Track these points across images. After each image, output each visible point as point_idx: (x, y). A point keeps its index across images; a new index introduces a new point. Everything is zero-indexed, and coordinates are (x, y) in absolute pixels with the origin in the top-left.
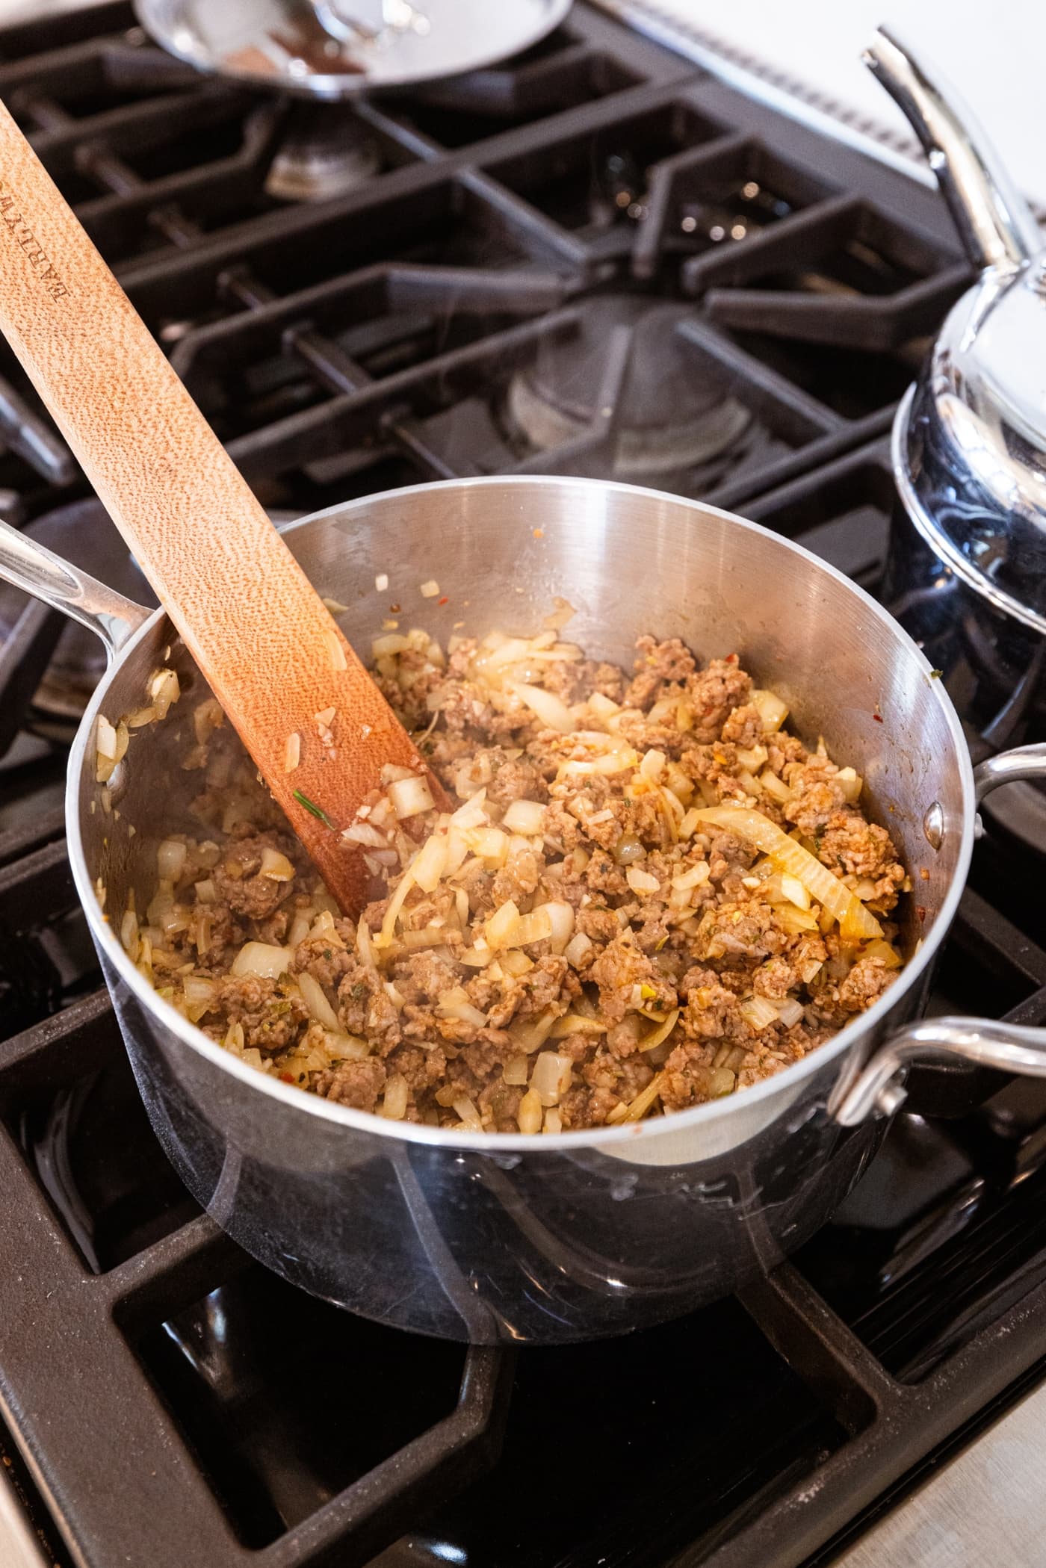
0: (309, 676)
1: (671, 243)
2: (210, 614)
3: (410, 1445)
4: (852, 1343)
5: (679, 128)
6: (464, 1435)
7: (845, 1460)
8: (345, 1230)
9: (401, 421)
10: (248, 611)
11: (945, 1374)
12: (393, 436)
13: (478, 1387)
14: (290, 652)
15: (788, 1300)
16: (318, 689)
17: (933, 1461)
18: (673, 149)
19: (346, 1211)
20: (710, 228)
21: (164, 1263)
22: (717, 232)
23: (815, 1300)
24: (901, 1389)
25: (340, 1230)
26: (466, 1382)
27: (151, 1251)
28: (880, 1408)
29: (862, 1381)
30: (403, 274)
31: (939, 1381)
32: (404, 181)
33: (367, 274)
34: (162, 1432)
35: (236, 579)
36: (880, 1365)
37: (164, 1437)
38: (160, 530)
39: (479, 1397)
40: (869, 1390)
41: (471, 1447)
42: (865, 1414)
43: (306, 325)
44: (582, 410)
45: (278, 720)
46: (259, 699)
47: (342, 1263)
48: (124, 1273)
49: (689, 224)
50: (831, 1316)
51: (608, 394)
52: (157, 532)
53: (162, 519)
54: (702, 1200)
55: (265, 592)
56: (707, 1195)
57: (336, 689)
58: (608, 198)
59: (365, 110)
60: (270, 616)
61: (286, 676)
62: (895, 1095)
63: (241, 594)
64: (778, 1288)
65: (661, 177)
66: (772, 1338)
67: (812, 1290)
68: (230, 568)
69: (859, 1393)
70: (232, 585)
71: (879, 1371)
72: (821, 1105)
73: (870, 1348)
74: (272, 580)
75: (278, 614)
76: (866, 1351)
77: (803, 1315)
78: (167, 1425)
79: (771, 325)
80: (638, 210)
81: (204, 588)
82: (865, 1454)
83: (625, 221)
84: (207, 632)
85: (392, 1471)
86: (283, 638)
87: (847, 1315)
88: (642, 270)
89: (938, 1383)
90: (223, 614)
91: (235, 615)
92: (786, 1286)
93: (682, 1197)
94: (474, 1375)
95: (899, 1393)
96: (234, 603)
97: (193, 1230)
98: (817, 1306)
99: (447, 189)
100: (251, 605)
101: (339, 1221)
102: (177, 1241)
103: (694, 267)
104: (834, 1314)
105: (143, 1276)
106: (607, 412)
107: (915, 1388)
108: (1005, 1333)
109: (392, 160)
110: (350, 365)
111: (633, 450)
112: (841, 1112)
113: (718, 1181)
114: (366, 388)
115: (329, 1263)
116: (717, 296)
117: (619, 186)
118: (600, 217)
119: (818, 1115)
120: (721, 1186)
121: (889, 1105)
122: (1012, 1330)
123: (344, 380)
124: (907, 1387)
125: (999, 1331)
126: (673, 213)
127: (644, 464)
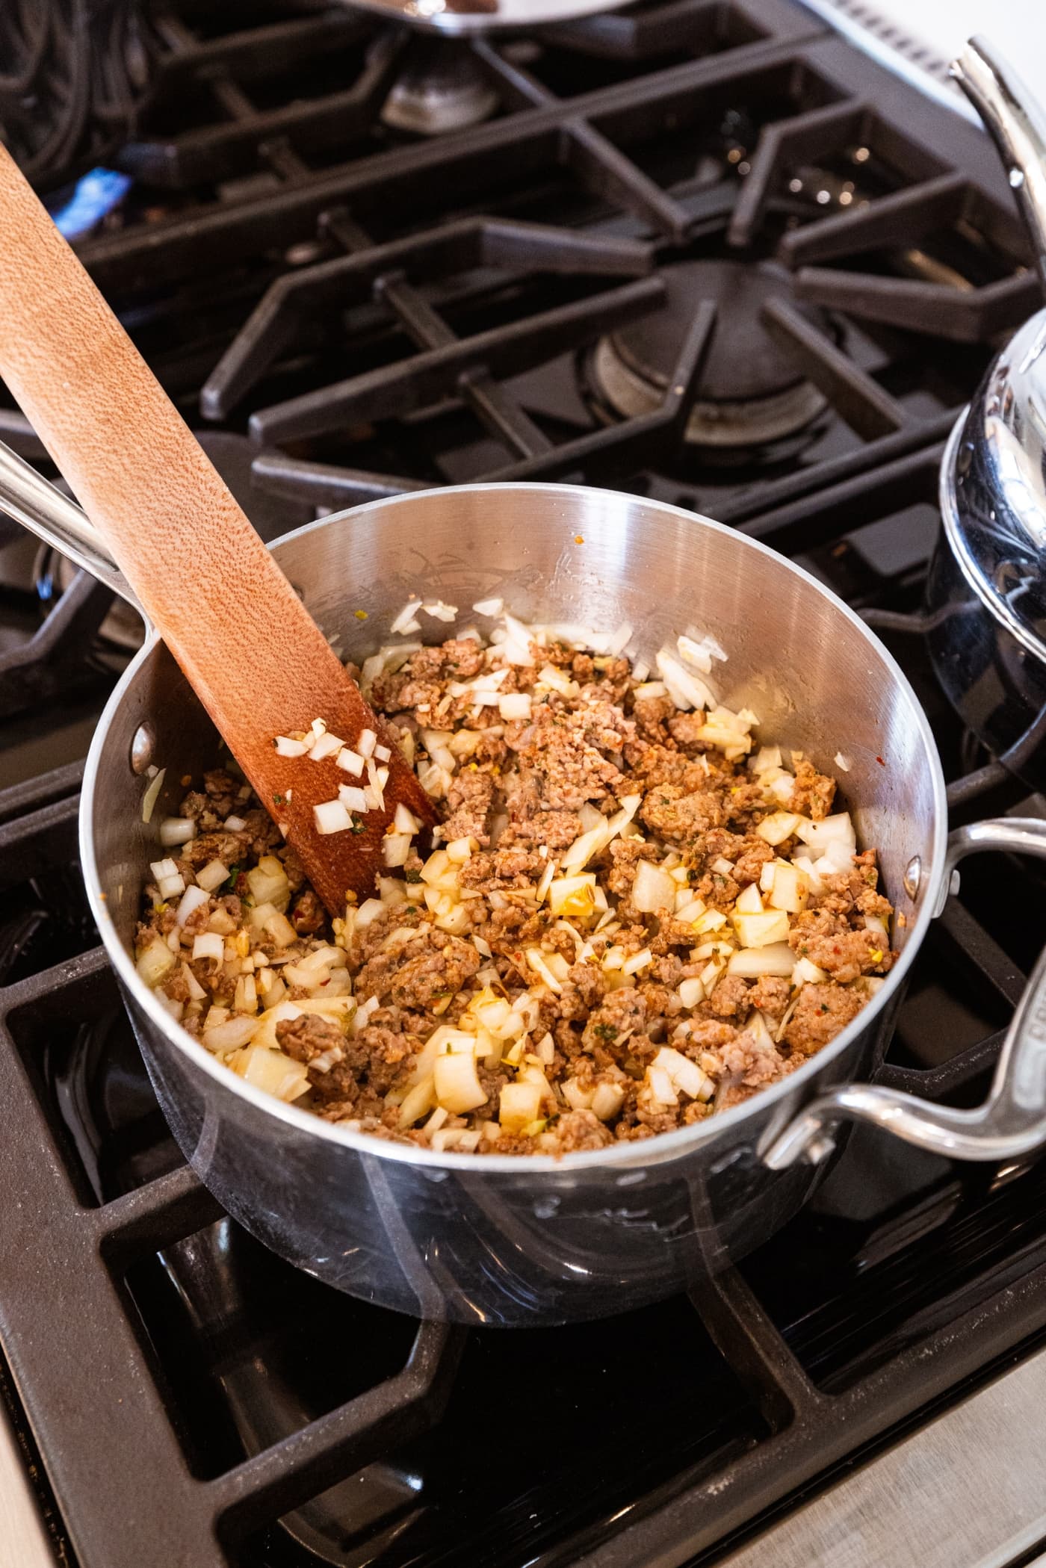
1: (776, 203)
3: (356, 1400)
4: (780, 1349)
5: (796, 87)
6: (406, 1396)
7: (757, 1460)
8: (297, 1207)
9: (477, 382)
11: (864, 1388)
12: (467, 394)
13: (425, 1353)
15: (727, 1301)
17: (850, 1463)
18: (792, 110)
19: (296, 1193)
20: (816, 194)
21: (152, 1205)
22: (824, 197)
23: (752, 1304)
24: (819, 1397)
25: (292, 1206)
26: (415, 1347)
27: (141, 1192)
28: (799, 1414)
29: (785, 1386)
30: (494, 227)
31: (857, 1395)
32: (515, 128)
33: (463, 225)
34: (132, 1363)
36: (803, 1373)
37: (133, 1367)
39: (425, 1362)
40: (790, 1395)
41: (413, 1408)
42: (784, 1415)
43: (397, 274)
44: (661, 378)
47: (296, 1232)
48: (114, 1209)
49: (796, 185)
50: (765, 1321)
51: (683, 372)
54: (626, 1224)
56: (629, 1220)
58: (720, 155)
59: (483, 48)
62: (822, 1146)
64: (718, 1289)
65: (771, 136)
66: (711, 1331)
67: (751, 1295)
69: (781, 1396)
71: (802, 1378)
72: (747, 1150)
73: (796, 1355)
76: (793, 1358)
77: (738, 1317)
78: (137, 1357)
79: (859, 307)
80: (745, 167)
82: (778, 1455)
83: (733, 176)
85: (335, 1423)
87: (779, 1319)
88: (737, 239)
89: (856, 1395)
92: (726, 1288)
93: (605, 1220)
94: (423, 1341)
95: (818, 1401)
97: (182, 1176)
98: (752, 1310)
99: (553, 137)
101: (291, 1198)
102: (166, 1185)
103: (796, 237)
104: (768, 1320)
105: (132, 1216)
106: (680, 390)
107: (833, 1398)
108: (927, 1355)
109: (508, 103)
110: (435, 319)
111: (708, 422)
112: (770, 1154)
113: (640, 1208)
114: (445, 347)
115: (284, 1231)
116: (807, 275)
117: (732, 142)
118: (708, 172)
119: (744, 1157)
120: (645, 1213)
121: (817, 1154)
122: (934, 1353)
123: (428, 334)
124: (826, 1397)
125: (922, 1352)
126: (780, 174)
127: (719, 437)
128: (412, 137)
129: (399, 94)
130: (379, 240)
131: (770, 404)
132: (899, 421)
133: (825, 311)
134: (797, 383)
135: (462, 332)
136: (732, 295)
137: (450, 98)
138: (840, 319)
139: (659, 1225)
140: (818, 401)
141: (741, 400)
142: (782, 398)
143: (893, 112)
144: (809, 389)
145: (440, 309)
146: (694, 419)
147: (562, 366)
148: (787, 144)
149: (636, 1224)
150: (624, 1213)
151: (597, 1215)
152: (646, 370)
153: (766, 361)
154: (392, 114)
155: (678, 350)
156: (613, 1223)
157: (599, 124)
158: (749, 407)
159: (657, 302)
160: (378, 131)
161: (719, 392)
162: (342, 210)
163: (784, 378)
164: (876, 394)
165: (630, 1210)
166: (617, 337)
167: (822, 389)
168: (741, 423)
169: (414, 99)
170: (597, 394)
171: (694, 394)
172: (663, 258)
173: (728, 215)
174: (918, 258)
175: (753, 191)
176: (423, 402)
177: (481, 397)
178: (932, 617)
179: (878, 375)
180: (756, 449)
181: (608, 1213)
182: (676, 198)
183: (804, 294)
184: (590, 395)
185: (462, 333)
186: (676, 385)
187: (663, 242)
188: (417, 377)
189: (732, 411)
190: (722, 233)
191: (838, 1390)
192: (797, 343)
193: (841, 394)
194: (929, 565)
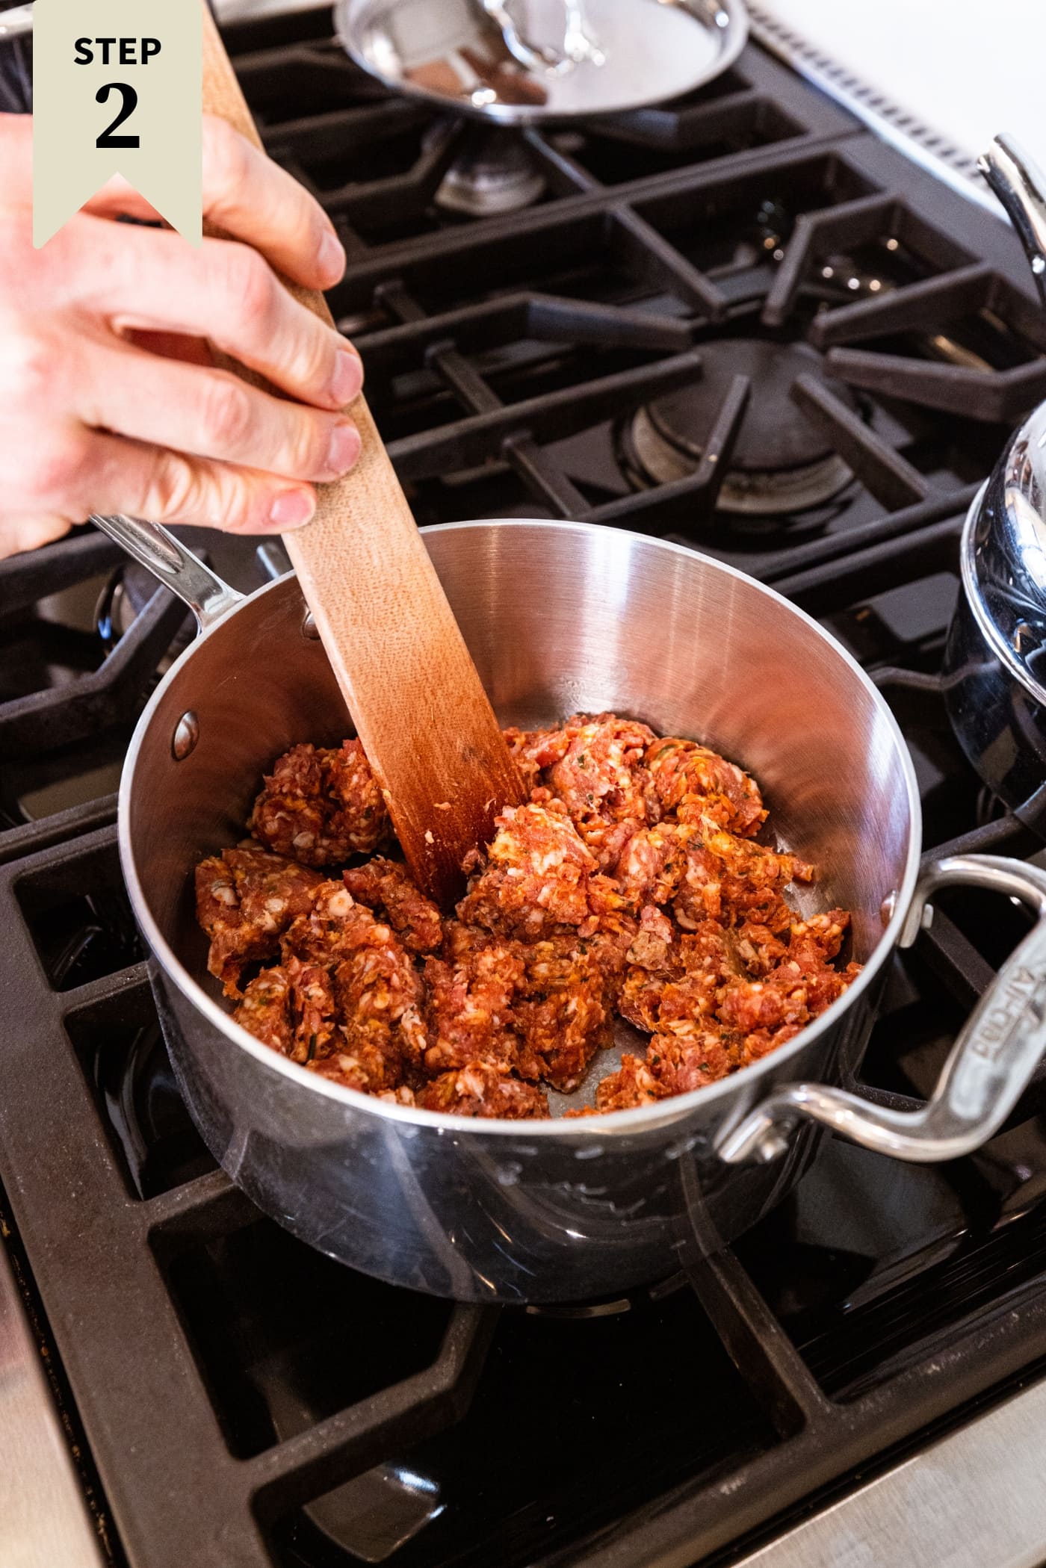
0: (422, 668)
1: (806, 288)
2: (349, 617)
4: (793, 1360)
5: (830, 180)
6: (434, 1388)
7: (768, 1464)
9: (522, 445)
10: (382, 614)
11: (873, 1400)
12: (511, 456)
14: (411, 648)
16: (427, 679)
18: (827, 201)
22: (854, 283)
23: (765, 1315)
24: (830, 1406)
28: (810, 1421)
29: (796, 1394)
30: (541, 303)
31: (866, 1406)
32: (561, 211)
33: (511, 300)
35: (377, 585)
36: (816, 1385)
37: (177, 1350)
38: (321, 543)
40: (801, 1403)
42: (795, 1423)
43: (448, 343)
44: (695, 448)
45: (389, 708)
46: (377, 690)
49: (828, 272)
50: (779, 1332)
51: (717, 441)
52: (318, 545)
53: (324, 532)
54: (584, 1200)
55: (400, 596)
56: (588, 1197)
57: (443, 678)
58: (756, 242)
59: (533, 137)
60: (401, 616)
61: (403, 670)
62: (774, 1144)
63: (379, 598)
65: (805, 225)
66: (726, 1343)
67: (765, 1306)
68: (374, 575)
69: (792, 1404)
70: (373, 591)
71: (814, 1390)
72: (702, 1140)
74: (408, 584)
75: (407, 614)
76: (805, 1369)
77: (751, 1326)
79: (886, 386)
80: (778, 254)
81: (349, 594)
82: (789, 1459)
83: (767, 261)
84: (344, 634)
85: (367, 1410)
86: (407, 636)
88: (771, 319)
90: (360, 617)
91: (371, 617)
92: (741, 1300)
93: (565, 1194)
95: (828, 1410)
96: (371, 606)
98: (765, 1321)
100: (386, 607)
103: (826, 319)
104: (782, 1331)
106: (713, 458)
107: (842, 1407)
108: (935, 1371)
109: (555, 188)
110: (483, 386)
111: (740, 492)
112: (726, 1147)
113: (598, 1186)
114: (492, 413)
115: (273, 1187)
116: (837, 354)
117: (768, 231)
118: (744, 258)
119: (698, 1147)
120: (601, 1191)
121: (769, 1152)
122: (941, 1369)
123: (475, 399)
124: (836, 1406)
125: (929, 1367)
126: (813, 261)
127: (749, 505)
128: (463, 218)
129: (452, 178)
130: (430, 313)
131: (797, 475)
132: (923, 494)
133: (854, 389)
134: (826, 456)
135: (508, 398)
136: (765, 373)
137: (499, 183)
138: (866, 398)
139: (617, 1206)
140: (846, 474)
141: (770, 471)
142: (810, 471)
143: (922, 207)
144: (838, 461)
145: (486, 378)
146: (725, 488)
147: (600, 434)
148: (820, 233)
149: (595, 1202)
150: (582, 1188)
151: (557, 1187)
152: (681, 440)
153: (795, 434)
154: (445, 197)
155: (712, 422)
156: (571, 1197)
157: (641, 209)
158: (781, 478)
159: (694, 375)
160: (431, 212)
161: (749, 462)
162: (397, 284)
163: (811, 452)
164: (903, 469)
165: (589, 1186)
166: (654, 407)
167: (849, 461)
168: (771, 493)
169: (467, 184)
170: (633, 461)
171: (727, 464)
172: (700, 337)
173: (762, 297)
174: (943, 343)
175: (787, 275)
176: (470, 463)
177: (523, 458)
178: (950, 678)
179: (904, 452)
180: (783, 518)
181: (567, 1186)
182: (713, 280)
183: (832, 372)
184: (625, 463)
185: (507, 401)
186: (712, 453)
187: (701, 321)
188: (464, 440)
189: (762, 481)
190: (758, 313)
191: (848, 1400)
192: (828, 418)
193: (867, 466)
194: (948, 632)
